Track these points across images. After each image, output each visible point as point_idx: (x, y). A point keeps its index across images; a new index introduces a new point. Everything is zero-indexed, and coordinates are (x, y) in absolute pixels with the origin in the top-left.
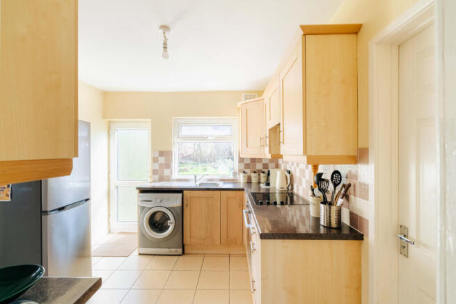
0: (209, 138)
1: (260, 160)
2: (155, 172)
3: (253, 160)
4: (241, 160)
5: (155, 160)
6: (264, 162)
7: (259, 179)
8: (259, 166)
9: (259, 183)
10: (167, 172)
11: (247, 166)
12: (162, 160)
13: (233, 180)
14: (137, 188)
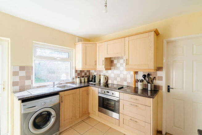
0: (58, 59)
1: (83, 71)
2: (15, 84)
3: (81, 71)
4: (76, 71)
5: (15, 74)
6: (85, 72)
7: (81, 81)
8: (83, 74)
9: (85, 82)
10: (27, 83)
11: (78, 74)
12: (23, 73)
13: (72, 82)
14: (19, 99)
